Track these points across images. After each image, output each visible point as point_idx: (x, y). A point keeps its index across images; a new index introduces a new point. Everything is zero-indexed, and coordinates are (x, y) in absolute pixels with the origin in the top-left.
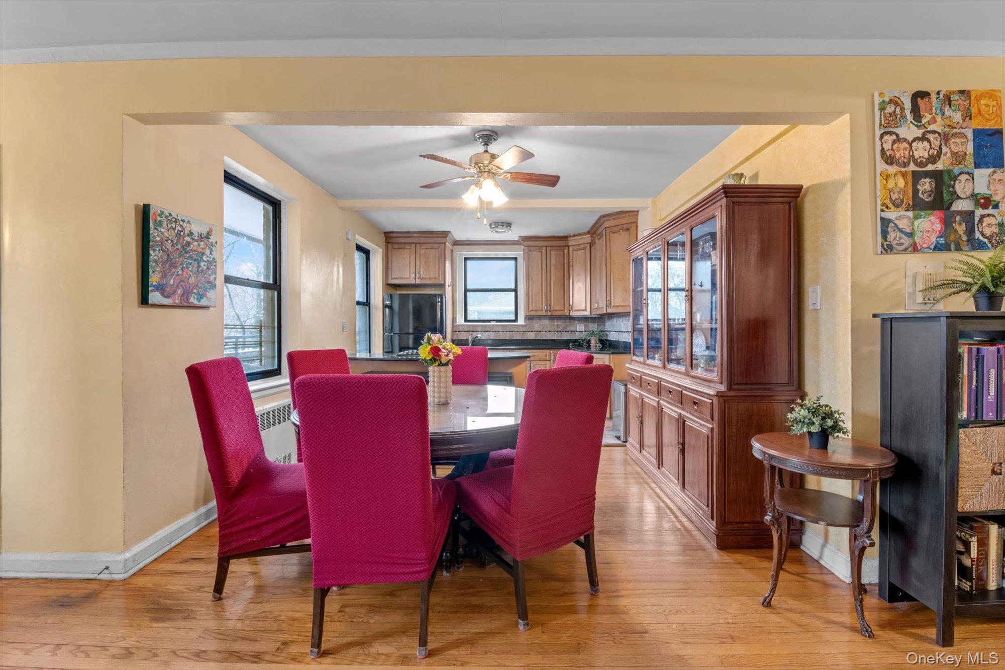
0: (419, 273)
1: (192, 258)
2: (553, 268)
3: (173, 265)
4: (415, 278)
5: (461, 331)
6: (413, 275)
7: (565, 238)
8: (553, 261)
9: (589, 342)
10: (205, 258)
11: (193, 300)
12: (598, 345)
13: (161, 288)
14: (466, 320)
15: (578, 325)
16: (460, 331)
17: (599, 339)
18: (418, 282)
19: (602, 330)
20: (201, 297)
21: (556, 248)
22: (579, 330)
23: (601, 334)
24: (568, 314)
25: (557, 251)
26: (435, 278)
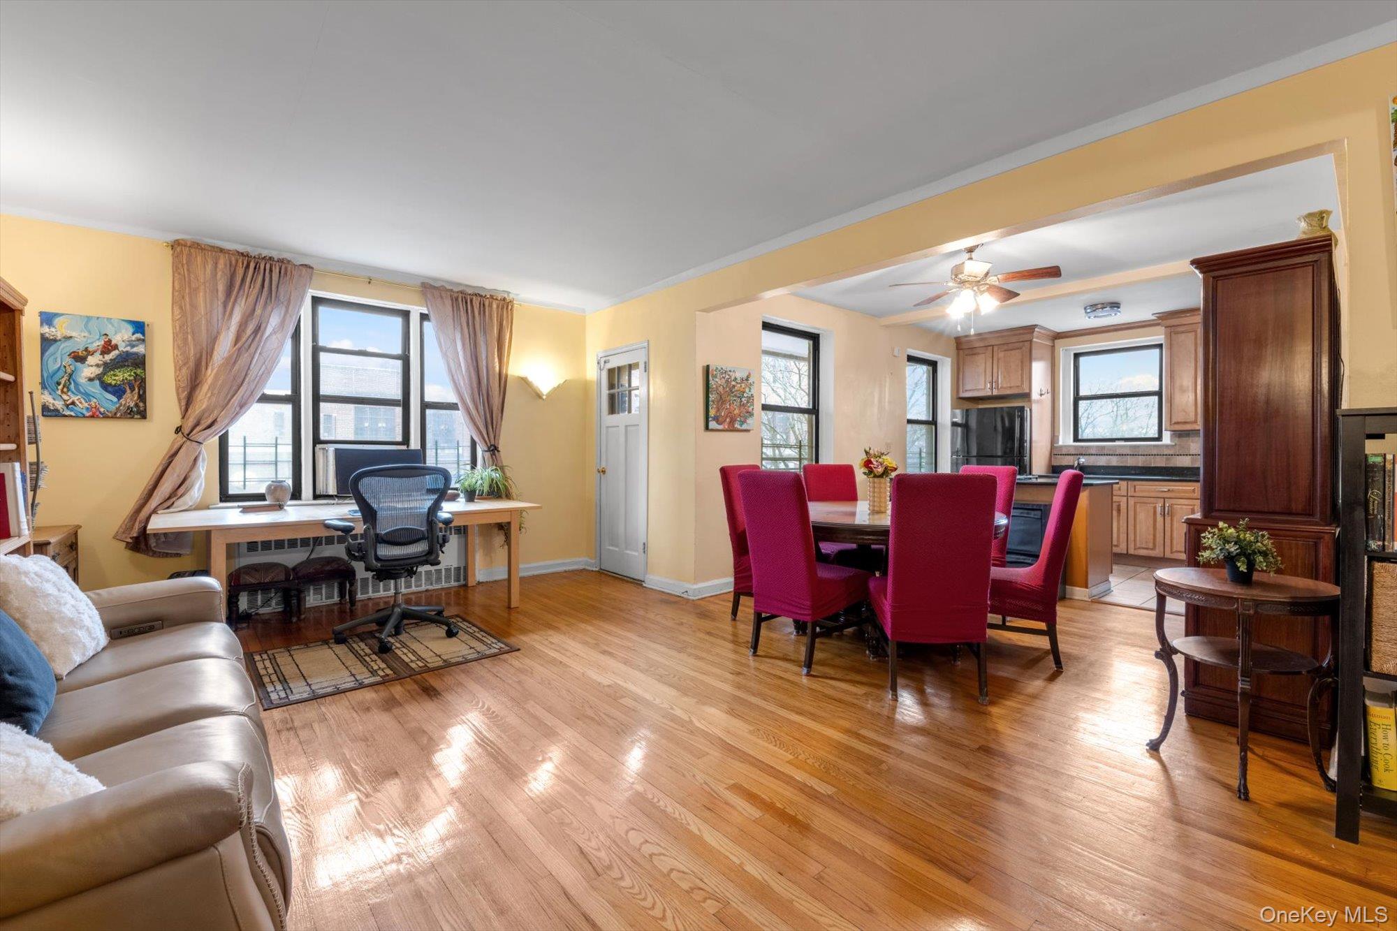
0: (997, 382)
1: (735, 396)
3: (724, 402)
4: (992, 389)
5: (1065, 454)
6: (989, 386)
10: (745, 395)
11: (737, 426)
13: (716, 419)
14: (1076, 439)
16: (1063, 454)
18: (995, 393)
20: (743, 423)
26: (1018, 387)
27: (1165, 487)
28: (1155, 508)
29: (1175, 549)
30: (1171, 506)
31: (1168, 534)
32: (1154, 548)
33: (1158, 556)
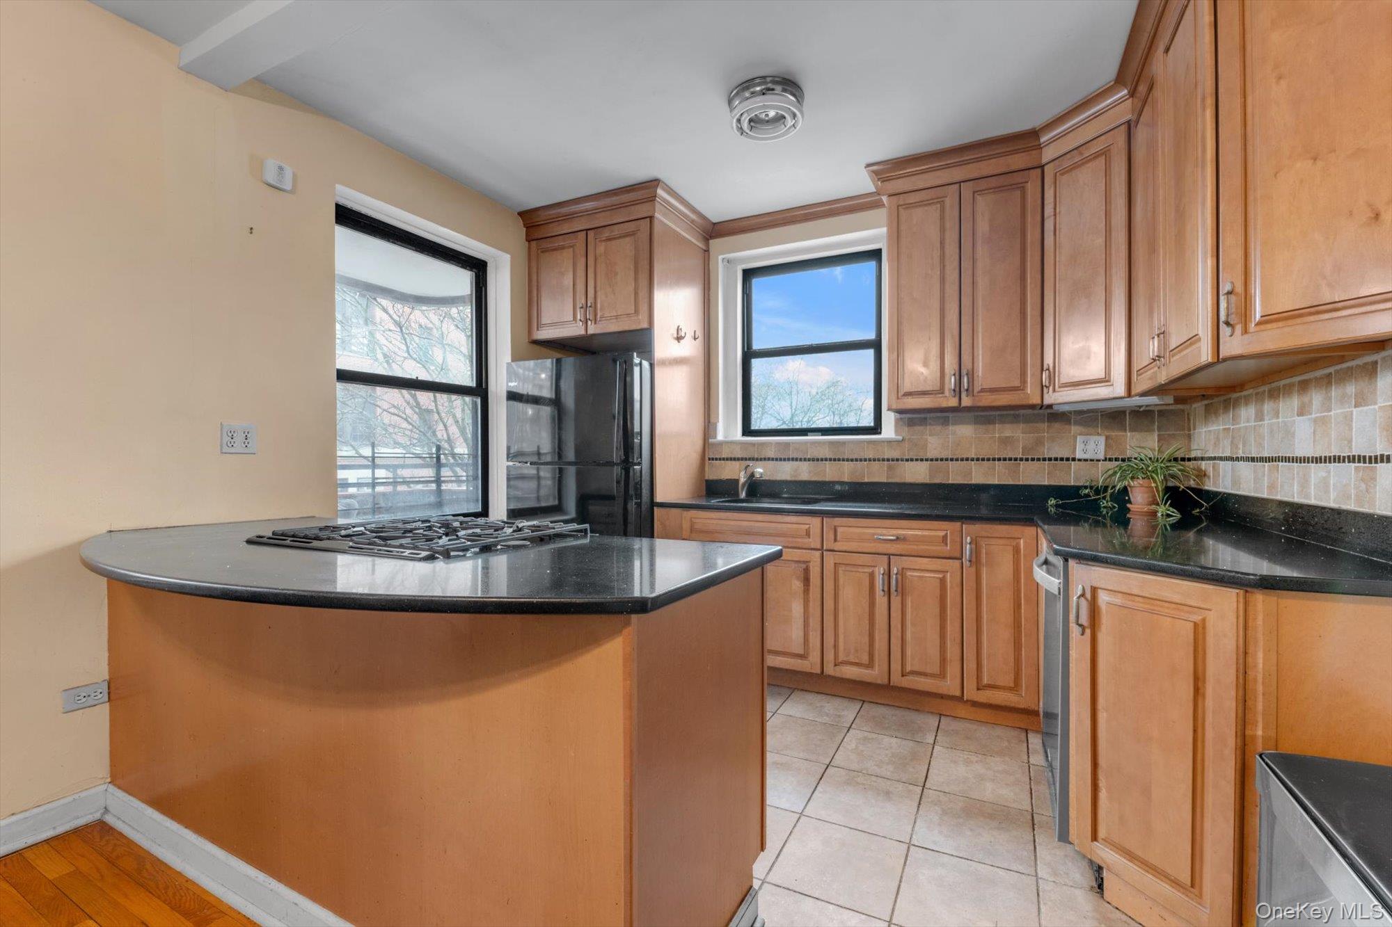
0: (594, 307)
2: (981, 251)
4: (586, 320)
5: (727, 459)
6: (580, 314)
7: (1028, 139)
8: (983, 226)
9: (1122, 497)
12: (1162, 510)
14: (747, 431)
15: (1079, 439)
16: (724, 459)
17: (1167, 489)
18: (591, 328)
19: (1179, 455)
21: (993, 182)
22: (1085, 456)
23: (1175, 469)
24: (1036, 400)
25: (998, 189)
26: (629, 315)
27: (888, 531)
28: (872, 575)
29: (908, 668)
30: (902, 572)
31: (896, 633)
32: (870, 665)
33: (879, 682)
